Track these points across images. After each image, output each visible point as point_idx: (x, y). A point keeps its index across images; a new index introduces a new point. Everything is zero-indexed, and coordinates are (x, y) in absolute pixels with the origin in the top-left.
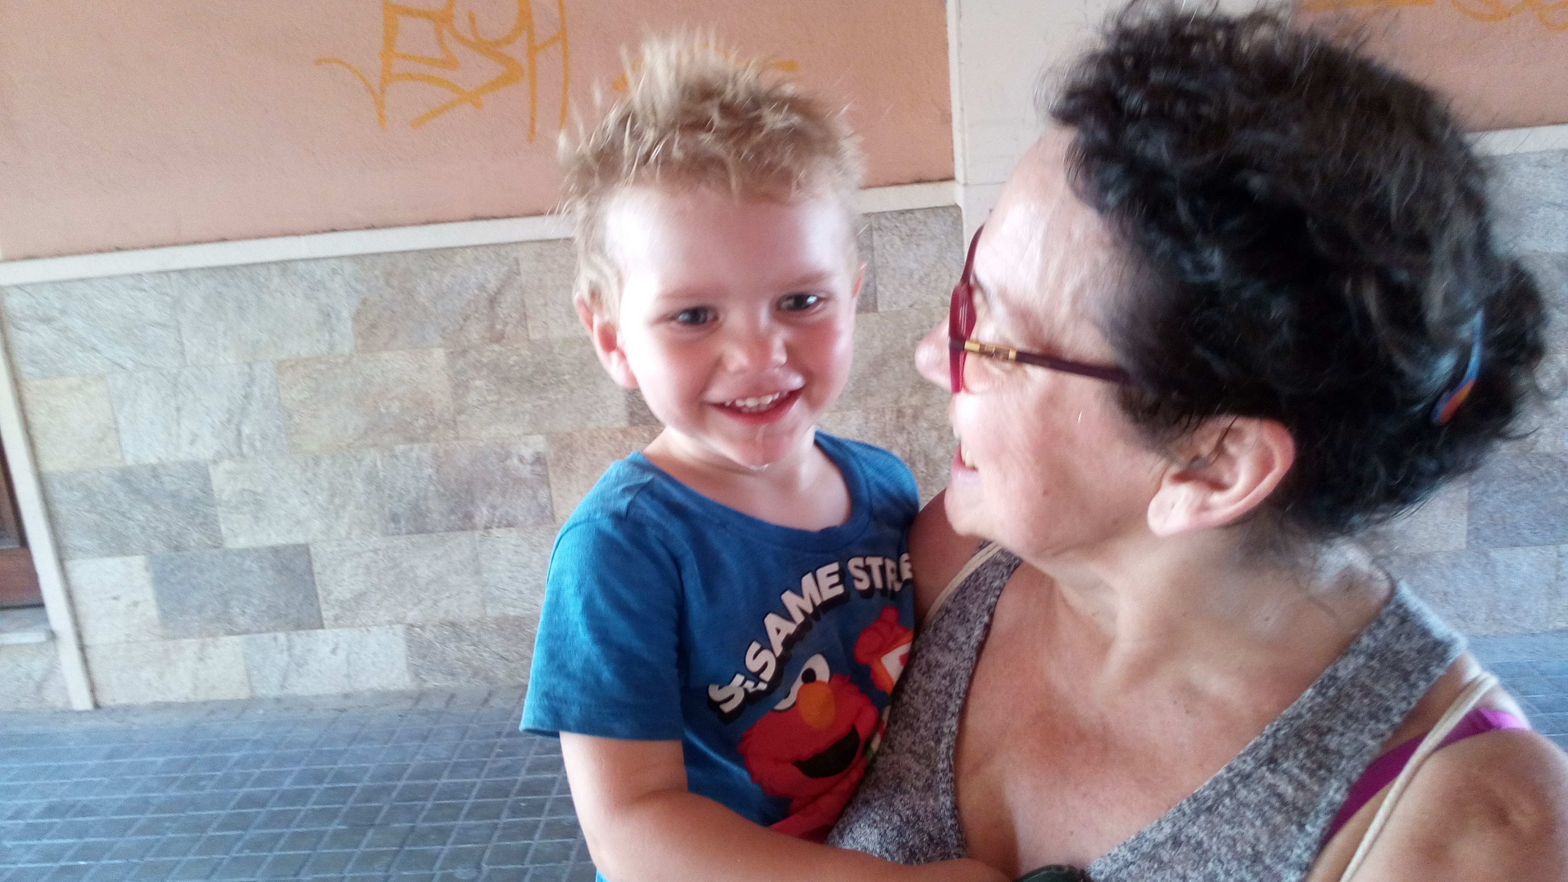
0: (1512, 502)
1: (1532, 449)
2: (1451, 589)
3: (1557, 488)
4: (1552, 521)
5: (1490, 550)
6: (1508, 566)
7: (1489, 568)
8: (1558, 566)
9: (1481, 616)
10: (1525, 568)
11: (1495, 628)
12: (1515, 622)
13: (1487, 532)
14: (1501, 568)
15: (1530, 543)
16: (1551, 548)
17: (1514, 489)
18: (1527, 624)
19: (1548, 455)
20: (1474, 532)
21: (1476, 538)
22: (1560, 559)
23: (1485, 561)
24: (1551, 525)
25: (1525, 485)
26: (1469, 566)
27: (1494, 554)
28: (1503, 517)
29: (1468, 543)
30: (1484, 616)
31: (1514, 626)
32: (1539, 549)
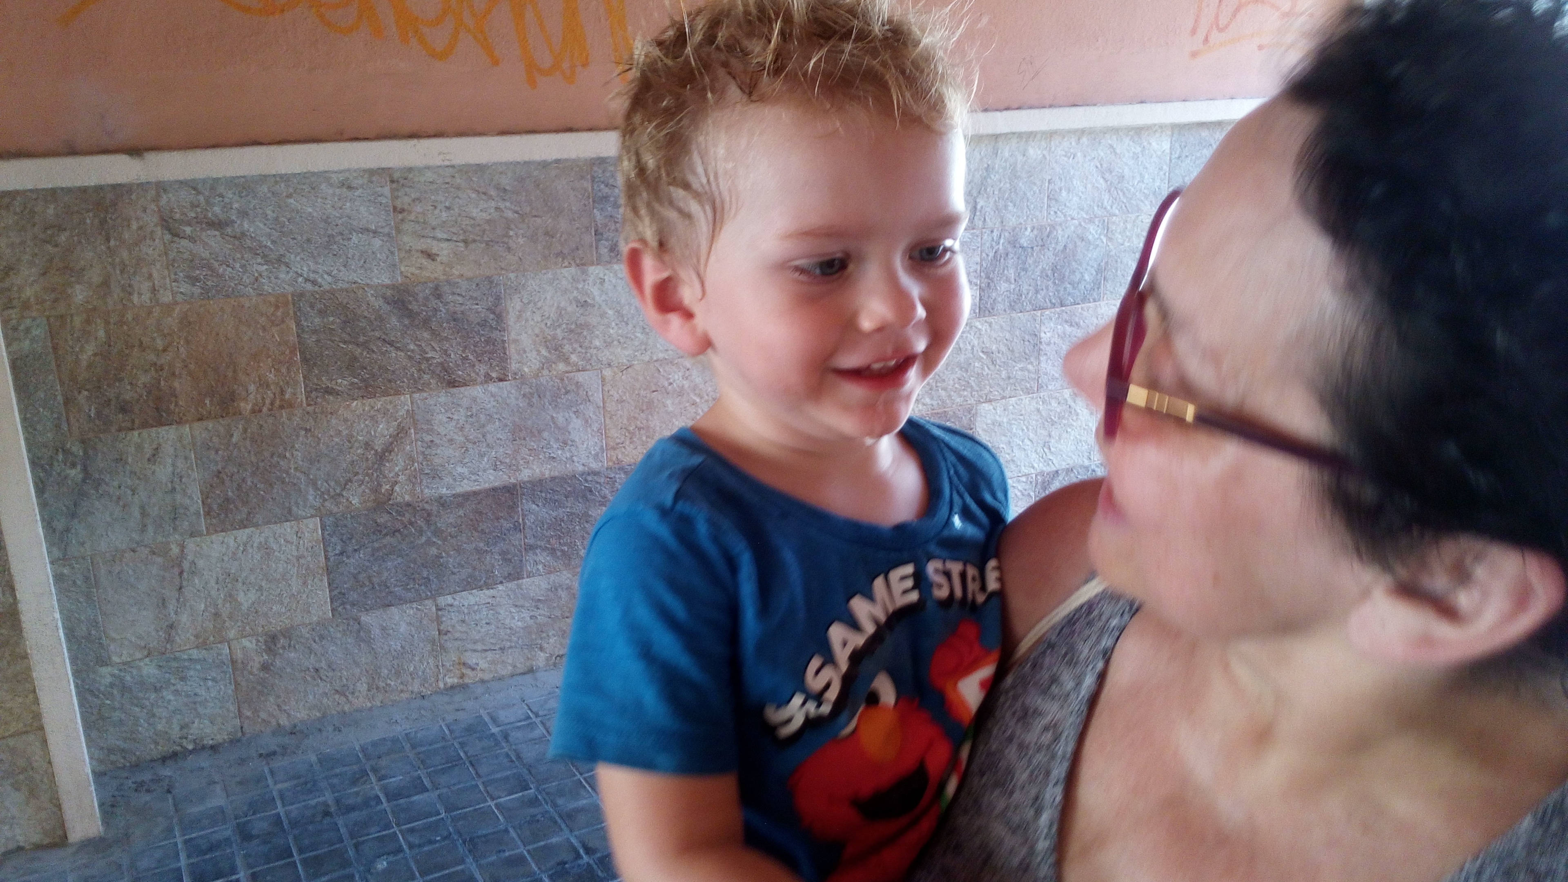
0: (376, 560)
1: (390, 499)
2: (323, 664)
3: (424, 539)
4: (425, 574)
5: (360, 614)
6: (384, 629)
7: (362, 635)
8: (438, 620)
9: (362, 687)
10: (403, 628)
11: (380, 697)
12: (402, 687)
13: (354, 596)
14: (376, 632)
15: (401, 601)
16: (429, 603)
17: (376, 545)
18: (416, 687)
19: (408, 505)
20: (338, 598)
21: (343, 603)
22: (440, 613)
23: (356, 626)
24: (425, 578)
25: (388, 539)
26: (339, 635)
27: (365, 618)
28: (369, 578)
29: (333, 610)
30: (365, 686)
31: (402, 691)
32: (415, 605)
